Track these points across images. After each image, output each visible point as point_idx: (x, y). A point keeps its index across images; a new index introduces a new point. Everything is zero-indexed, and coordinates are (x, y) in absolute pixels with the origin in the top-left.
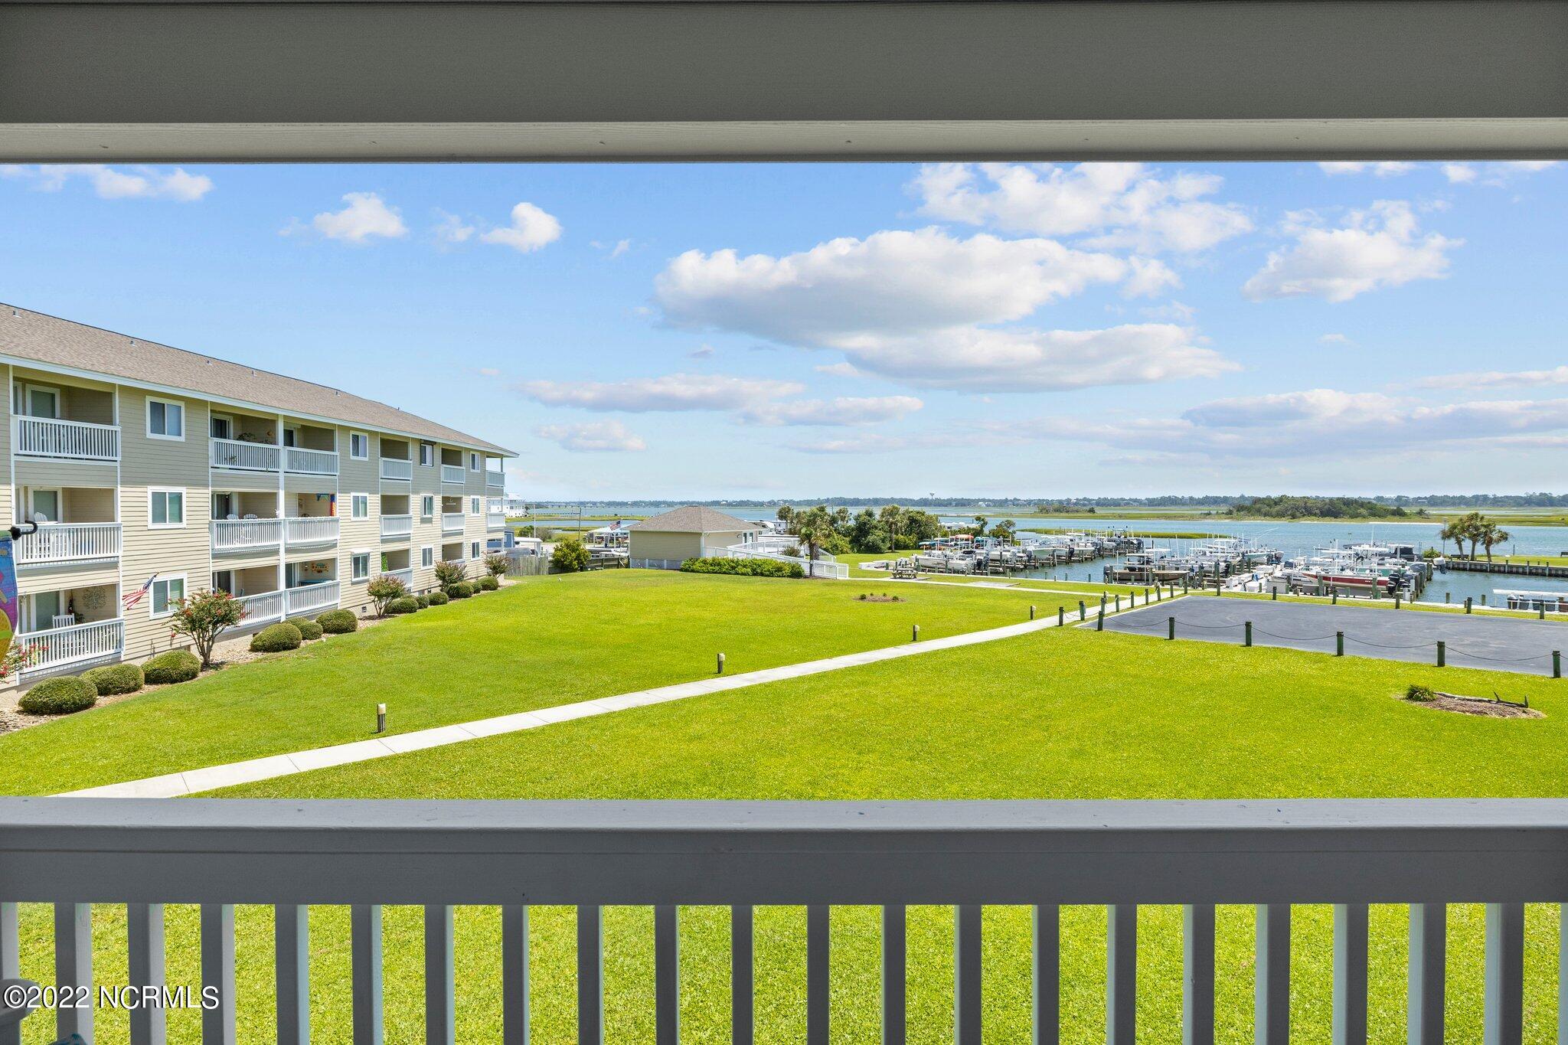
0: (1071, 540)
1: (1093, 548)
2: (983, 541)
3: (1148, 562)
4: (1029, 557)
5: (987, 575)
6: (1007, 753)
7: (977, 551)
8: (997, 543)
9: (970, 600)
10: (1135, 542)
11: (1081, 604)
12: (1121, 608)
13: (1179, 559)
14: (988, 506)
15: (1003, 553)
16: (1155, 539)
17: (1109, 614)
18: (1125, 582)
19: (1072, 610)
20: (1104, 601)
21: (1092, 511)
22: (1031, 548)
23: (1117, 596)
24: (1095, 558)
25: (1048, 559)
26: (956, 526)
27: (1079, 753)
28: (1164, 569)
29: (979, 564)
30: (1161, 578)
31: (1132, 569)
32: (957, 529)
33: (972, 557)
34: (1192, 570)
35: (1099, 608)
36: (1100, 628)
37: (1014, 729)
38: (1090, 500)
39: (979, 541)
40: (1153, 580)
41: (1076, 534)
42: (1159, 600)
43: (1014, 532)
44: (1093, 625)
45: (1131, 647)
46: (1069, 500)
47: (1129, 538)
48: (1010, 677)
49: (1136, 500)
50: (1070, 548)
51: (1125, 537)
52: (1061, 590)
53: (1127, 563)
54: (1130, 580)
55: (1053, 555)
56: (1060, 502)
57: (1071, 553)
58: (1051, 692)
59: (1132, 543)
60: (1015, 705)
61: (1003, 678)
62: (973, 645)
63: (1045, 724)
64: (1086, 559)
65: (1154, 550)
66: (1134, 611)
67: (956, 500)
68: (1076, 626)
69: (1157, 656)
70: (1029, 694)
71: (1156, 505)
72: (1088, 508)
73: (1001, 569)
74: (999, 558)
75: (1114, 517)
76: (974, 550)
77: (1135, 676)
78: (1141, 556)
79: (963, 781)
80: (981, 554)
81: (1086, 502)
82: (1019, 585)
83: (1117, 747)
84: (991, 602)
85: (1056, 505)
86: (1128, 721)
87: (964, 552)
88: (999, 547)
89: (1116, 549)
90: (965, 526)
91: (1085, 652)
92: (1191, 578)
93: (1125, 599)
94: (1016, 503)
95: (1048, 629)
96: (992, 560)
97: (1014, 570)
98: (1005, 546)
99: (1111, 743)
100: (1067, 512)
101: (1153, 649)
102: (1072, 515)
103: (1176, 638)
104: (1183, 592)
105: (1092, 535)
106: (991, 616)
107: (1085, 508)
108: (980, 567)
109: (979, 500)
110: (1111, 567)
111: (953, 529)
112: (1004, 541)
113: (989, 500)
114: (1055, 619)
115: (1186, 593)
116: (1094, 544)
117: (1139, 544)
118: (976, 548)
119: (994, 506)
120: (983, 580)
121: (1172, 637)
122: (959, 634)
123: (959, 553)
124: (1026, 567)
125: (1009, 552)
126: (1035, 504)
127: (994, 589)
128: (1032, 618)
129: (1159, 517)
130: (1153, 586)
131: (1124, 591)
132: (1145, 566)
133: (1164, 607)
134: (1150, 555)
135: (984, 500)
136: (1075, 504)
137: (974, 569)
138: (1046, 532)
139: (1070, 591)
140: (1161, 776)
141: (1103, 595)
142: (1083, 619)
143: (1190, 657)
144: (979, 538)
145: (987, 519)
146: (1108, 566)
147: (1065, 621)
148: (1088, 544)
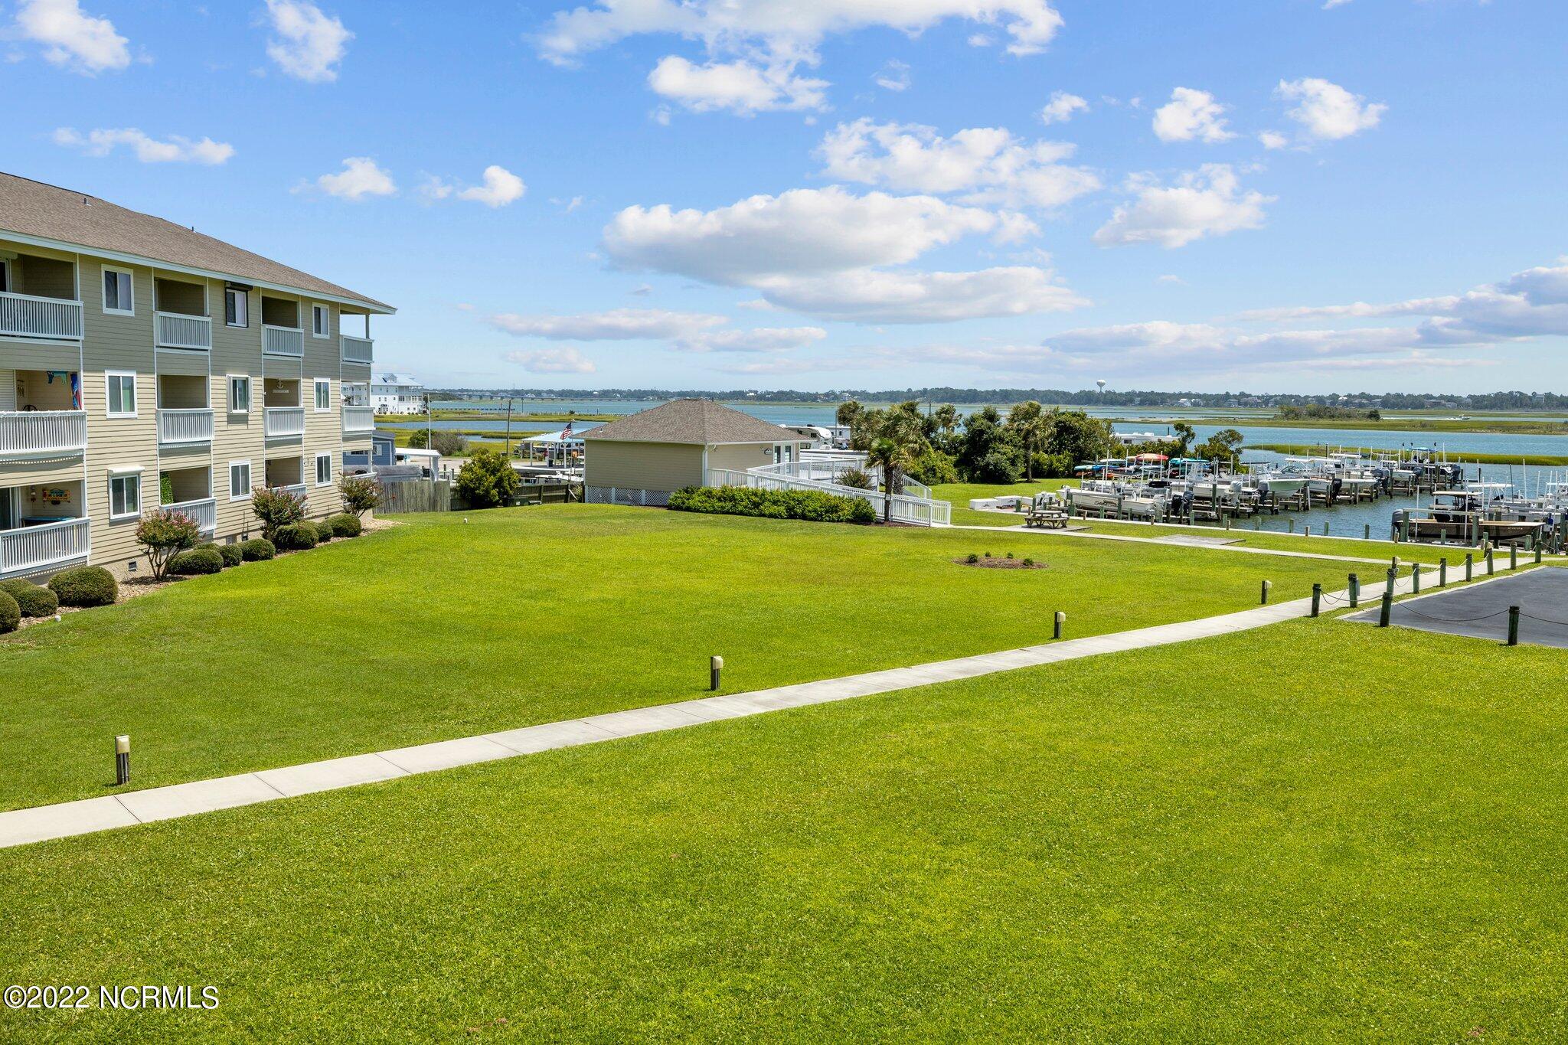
0: (1338, 466)
1: (1375, 481)
2: (1183, 465)
3: (1472, 507)
4: (1263, 493)
5: (1188, 522)
6: (1210, 849)
7: (1174, 483)
8: (1208, 469)
9: (1156, 567)
10: (1449, 470)
11: (1352, 579)
12: (1421, 587)
13: (1526, 500)
14: (1195, 405)
15: (1219, 487)
16: (1484, 467)
17: (1400, 598)
18: (1428, 539)
19: (1335, 589)
20: (1392, 574)
21: (1374, 415)
22: (1266, 479)
23: (1415, 566)
24: (1377, 497)
25: (1296, 498)
26: (1138, 439)
27: (1342, 854)
28: (1499, 518)
29: (1176, 503)
30: (1494, 534)
31: (1442, 518)
32: (1140, 444)
33: (1164, 492)
34: (1549, 521)
35: (1381, 587)
36: (1384, 622)
37: (1224, 804)
38: (1370, 398)
39: (1178, 466)
40: (1480, 538)
41: (1344, 455)
42: (1491, 572)
43: (1239, 451)
44: (1371, 615)
45: (1440, 657)
46: (1334, 397)
47: (1437, 463)
48: (1222, 709)
49: (1451, 399)
50: (1334, 480)
51: (1432, 462)
52: (1316, 552)
53: (1435, 506)
54: (1437, 536)
55: (1304, 491)
56: (1320, 400)
57: (1337, 487)
58: (1293, 737)
59: (1443, 472)
60: (1229, 760)
61: (1209, 709)
62: (1158, 648)
63: (1280, 797)
64: (1362, 498)
65: (1484, 486)
66: (1445, 591)
67: (1141, 394)
68: (1340, 618)
69: (1486, 676)
70: (1255, 740)
71: (1486, 407)
72: (1367, 411)
73: (1213, 514)
74: (1210, 494)
75: (1413, 426)
76: (1168, 480)
77: (1447, 711)
78: (1458, 496)
79: (1128, 901)
80: (1179, 487)
81: (1364, 401)
82: (1243, 542)
83: (1411, 844)
84: (1193, 571)
85: (1312, 406)
86: (1431, 795)
87: (1151, 484)
88: (1211, 477)
89: (1416, 480)
90: (1155, 439)
91: (1357, 665)
92: (1547, 535)
93: (1430, 570)
94: (1243, 400)
95: (1293, 621)
96: (1197, 498)
97: (1235, 515)
98: (1222, 474)
99: (1400, 836)
100: (1332, 417)
101: (1478, 662)
102: (1339, 422)
103: (1521, 643)
104: (1533, 560)
105: (1374, 458)
106: (1192, 596)
107: (1362, 411)
108: (1177, 510)
109: (1181, 395)
110: (1406, 514)
111: (1135, 443)
112: (1220, 466)
113: (1198, 396)
114: (1307, 602)
115: (1538, 561)
116: (1376, 473)
117: (1456, 473)
118: (1172, 476)
119: (1207, 405)
120: (1182, 532)
121: (1512, 641)
122: (1135, 628)
123: (1143, 485)
124: (1256, 510)
125: (1228, 485)
126: (1276, 403)
127: (1200, 549)
128: (1263, 602)
129: (1492, 427)
130: (1478, 548)
131: (1429, 556)
132: (1466, 513)
133: (1498, 585)
134: (1475, 493)
135: (1188, 396)
136: (1346, 404)
137: (1167, 513)
138: (1295, 452)
139: (1332, 554)
140: (1493, 902)
141: (1391, 562)
142: (1354, 605)
143: (1545, 678)
144: (1178, 460)
145: (1195, 429)
146: (1401, 511)
147: (1323, 607)
148: (1366, 473)
